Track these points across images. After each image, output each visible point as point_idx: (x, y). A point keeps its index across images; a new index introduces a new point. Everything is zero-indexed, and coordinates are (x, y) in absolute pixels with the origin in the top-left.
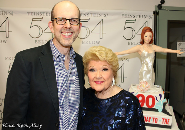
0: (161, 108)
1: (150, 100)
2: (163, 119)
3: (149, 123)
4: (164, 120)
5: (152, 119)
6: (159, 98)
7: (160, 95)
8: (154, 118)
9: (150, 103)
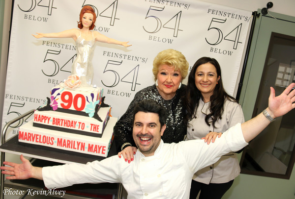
0: (92, 112)
1: (80, 100)
2: (92, 124)
3: (74, 129)
4: (93, 126)
5: (78, 124)
6: (90, 98)
7: (92, 95)
8: (80, 123)
9: (79, 105)
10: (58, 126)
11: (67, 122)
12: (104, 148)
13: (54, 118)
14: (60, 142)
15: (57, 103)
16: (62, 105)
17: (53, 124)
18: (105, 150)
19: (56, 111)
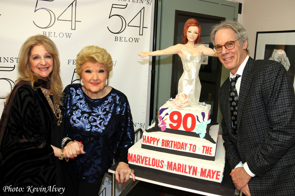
0: (203, 132)
1: (189, 120)
2: (204, 147)
3: (184, 151)
5: (188, 146)
6: (201, 118)
7: (203, 114)
8: (191, 145)
9: (189, 125)
10: (168, 148)
11: (176, 144)
12: (219, 174)
13: (163, 140)
14: (170, 165)
15: (166, 124)
16: (171, 125)
17: (162, 146)
18: (219, 175)
19: (164, 131)
